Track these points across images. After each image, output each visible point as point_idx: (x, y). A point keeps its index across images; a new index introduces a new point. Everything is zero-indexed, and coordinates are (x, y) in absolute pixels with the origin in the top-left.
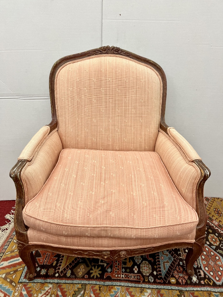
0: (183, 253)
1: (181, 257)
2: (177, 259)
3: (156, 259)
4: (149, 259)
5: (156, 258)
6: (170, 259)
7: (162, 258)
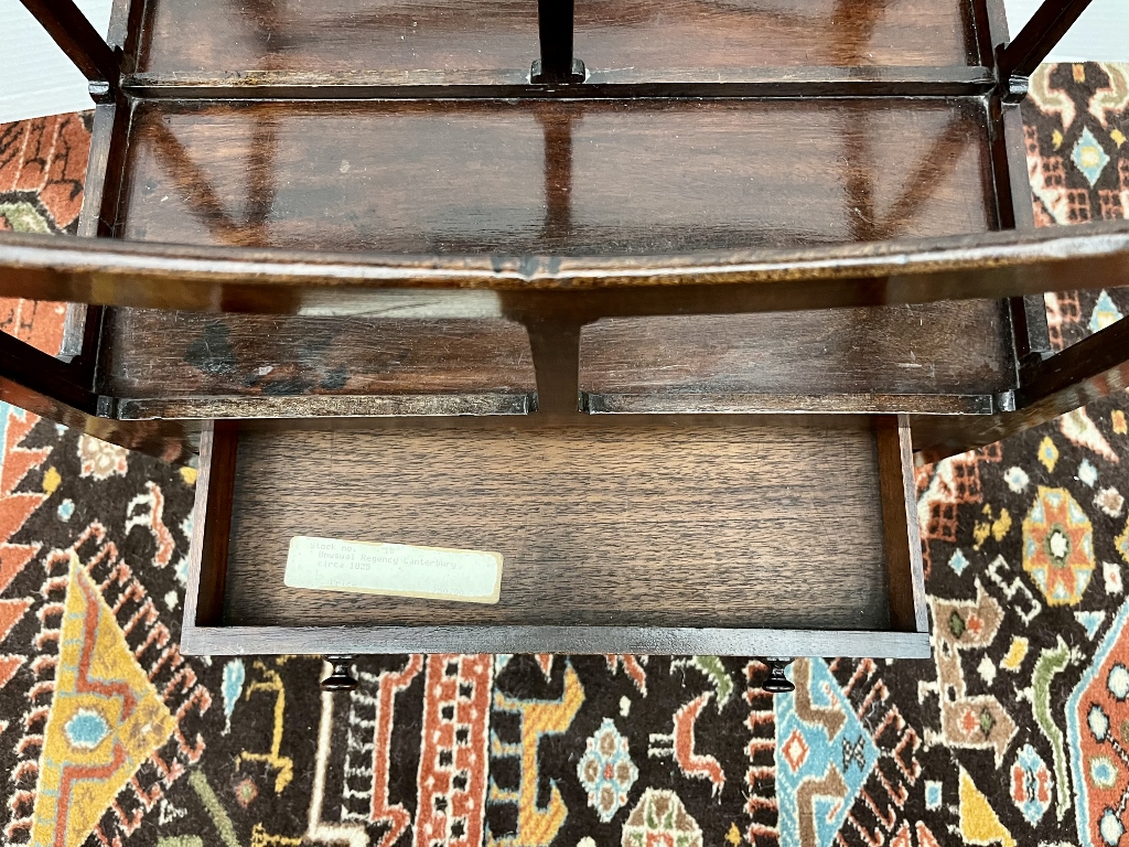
0: (952, 697)
1: (937, 728)
2: (906, 754)
3: (744, 764)
4: (694, 766)
5: (748, 751)
6: (851, 755)
7: (795, 751)
